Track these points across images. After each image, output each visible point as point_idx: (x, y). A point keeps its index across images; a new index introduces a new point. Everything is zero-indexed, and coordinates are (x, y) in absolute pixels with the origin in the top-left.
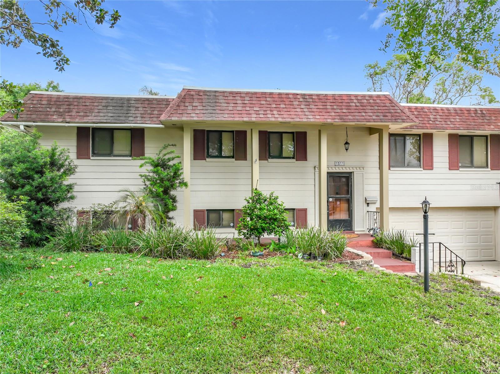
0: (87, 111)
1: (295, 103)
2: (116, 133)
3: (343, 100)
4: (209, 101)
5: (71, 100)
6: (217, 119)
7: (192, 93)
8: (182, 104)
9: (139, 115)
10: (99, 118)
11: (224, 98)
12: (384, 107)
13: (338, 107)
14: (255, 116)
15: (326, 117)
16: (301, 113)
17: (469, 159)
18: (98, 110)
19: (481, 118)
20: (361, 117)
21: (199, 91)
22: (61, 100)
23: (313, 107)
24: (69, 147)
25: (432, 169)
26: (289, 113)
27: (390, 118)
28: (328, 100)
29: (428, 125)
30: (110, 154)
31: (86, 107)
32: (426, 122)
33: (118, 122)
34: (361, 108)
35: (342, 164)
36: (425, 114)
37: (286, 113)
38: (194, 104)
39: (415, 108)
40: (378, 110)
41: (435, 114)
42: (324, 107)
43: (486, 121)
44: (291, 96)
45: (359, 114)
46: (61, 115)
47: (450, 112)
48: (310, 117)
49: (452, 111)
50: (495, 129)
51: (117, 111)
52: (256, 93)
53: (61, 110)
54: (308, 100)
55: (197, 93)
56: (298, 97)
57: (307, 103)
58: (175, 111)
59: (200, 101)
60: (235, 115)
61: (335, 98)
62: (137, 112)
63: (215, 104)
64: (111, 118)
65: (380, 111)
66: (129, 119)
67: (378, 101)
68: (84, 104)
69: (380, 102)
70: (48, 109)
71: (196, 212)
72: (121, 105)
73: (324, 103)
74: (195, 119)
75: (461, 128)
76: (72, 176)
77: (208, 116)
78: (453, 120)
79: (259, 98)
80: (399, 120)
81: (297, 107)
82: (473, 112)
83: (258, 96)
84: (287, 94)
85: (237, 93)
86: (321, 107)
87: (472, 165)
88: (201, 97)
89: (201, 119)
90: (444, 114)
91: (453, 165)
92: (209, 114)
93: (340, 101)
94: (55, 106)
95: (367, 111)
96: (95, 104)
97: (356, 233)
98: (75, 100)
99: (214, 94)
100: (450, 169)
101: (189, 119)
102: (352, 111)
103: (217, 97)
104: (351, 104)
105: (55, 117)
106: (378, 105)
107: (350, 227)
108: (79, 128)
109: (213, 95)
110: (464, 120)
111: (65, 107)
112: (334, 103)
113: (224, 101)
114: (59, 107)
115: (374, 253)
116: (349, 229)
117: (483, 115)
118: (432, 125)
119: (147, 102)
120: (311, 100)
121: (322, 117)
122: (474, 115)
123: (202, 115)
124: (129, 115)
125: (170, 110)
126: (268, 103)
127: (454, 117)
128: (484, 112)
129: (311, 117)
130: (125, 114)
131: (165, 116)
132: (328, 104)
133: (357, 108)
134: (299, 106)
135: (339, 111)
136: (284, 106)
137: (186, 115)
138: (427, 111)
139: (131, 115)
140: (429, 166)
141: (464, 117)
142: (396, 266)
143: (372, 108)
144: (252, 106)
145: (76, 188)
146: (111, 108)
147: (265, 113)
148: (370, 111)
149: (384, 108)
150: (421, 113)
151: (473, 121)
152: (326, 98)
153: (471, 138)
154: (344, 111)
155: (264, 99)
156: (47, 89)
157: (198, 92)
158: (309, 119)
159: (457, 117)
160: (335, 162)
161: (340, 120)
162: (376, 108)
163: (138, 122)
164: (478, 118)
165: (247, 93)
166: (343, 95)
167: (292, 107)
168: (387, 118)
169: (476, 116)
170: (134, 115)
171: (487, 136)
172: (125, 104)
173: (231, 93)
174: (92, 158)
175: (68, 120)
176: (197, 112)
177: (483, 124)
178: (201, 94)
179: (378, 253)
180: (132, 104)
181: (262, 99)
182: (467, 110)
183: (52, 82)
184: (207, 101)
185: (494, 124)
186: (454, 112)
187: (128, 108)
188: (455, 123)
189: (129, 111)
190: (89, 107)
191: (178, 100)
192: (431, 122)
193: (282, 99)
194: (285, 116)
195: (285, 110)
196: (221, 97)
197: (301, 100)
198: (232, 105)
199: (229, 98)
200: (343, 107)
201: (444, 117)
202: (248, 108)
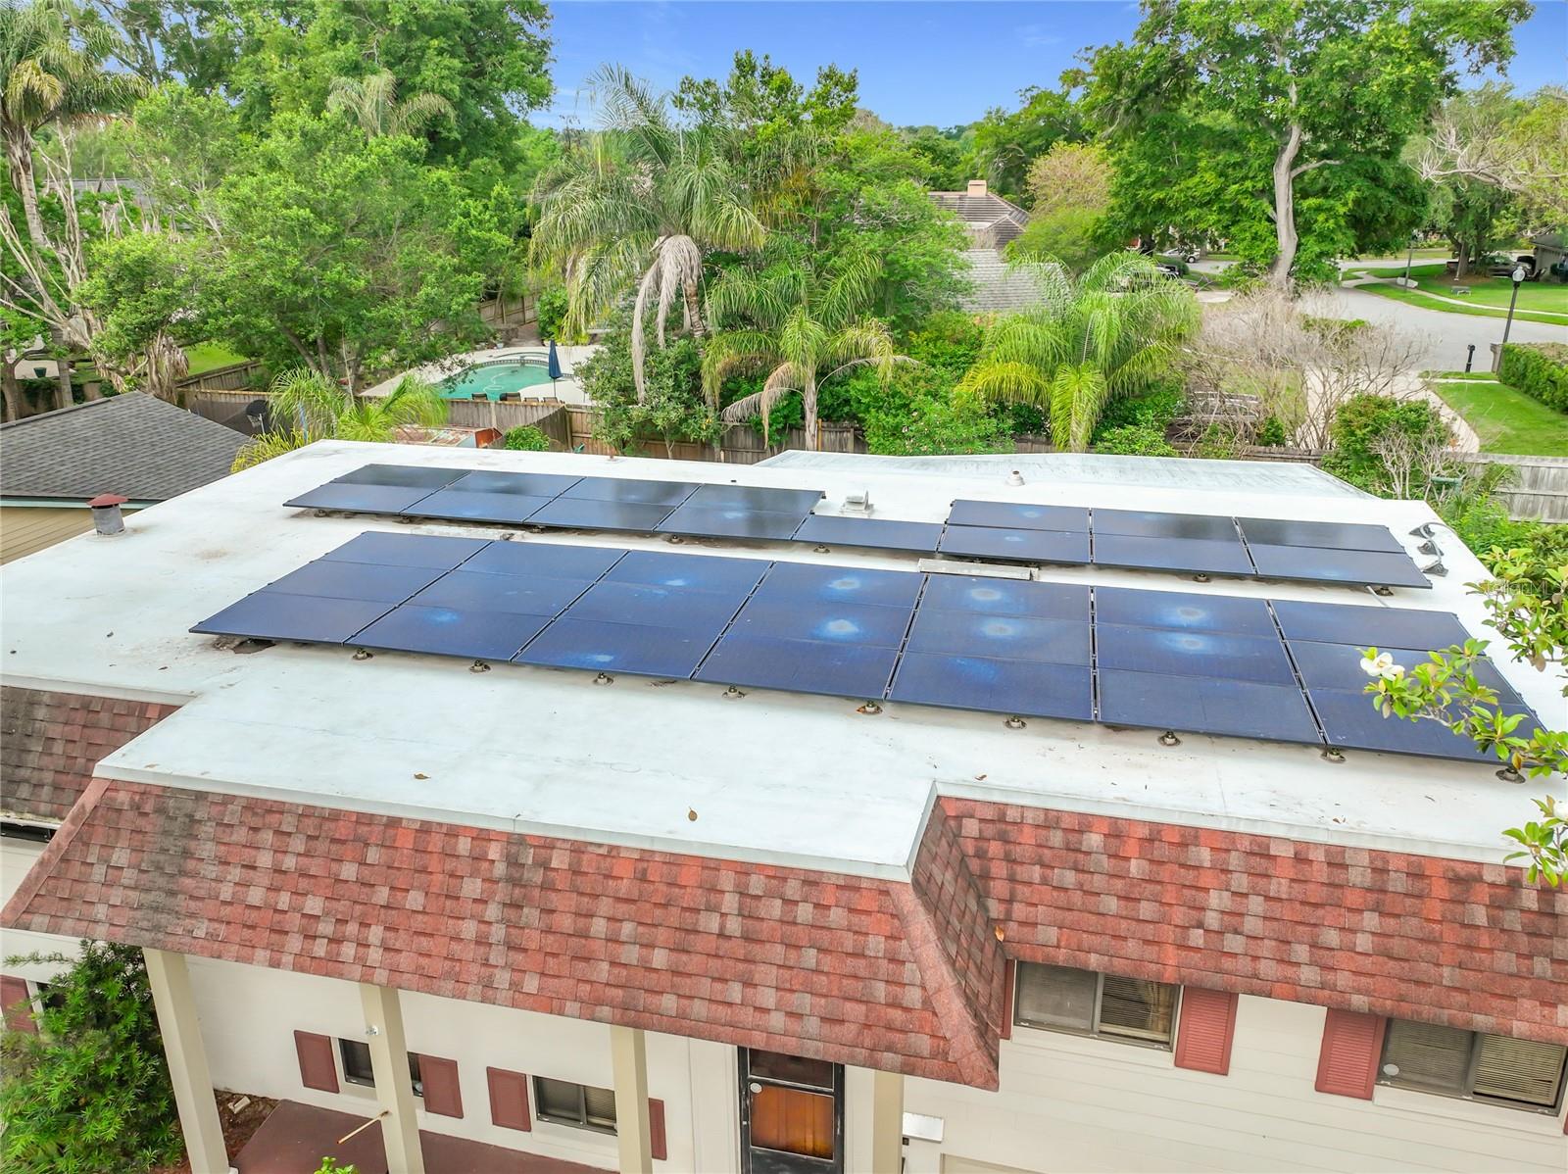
1: (469, 888)
3: (676, 892)
4: (165, 843)
6: (170, 943)
7: (122, 798)
8: (77, 855)
9: (49, 778)
11: (220, 833)
13: (640, 930)
14: (298, 945)
15: (566, 988)
16: (471, 952)
19: (1523, 943)
20: (720, 1007)
21: (148, 792)
23: (535, 917)
25: (1223, 1075)
27: (850, 1033)
28: (610, 883)
29: (1171, 954)
34: (741, 949)
36: (1189, 877)
37: (416, 943)
38: (115, 858)
39: (1147, 832)
40: (815, 977)
41: (1243, 883)
42: (580, 924)
44: (463, 846)
45: (718, 992)
47: (1339, 876)
48: (500, 978)
49: (1354, 878)
52: (335, 816)
54: (526, 875)
55: (136, 798)
56: (493, 851)
57: (517, 894)
58: (51, 884)
59: (137, 841)
60: (232, 933)
61: (644, 874)
62: (45, 761)
63: (181, 861)
65: (822, 983)
66: (18, 794)
67: (835, 917)
69: (845, 924)
73: (586, 899)
77: (145, 926)
78: (1333, 938)
79: (338, 847)
81: (468, 908)
82: (1483, 893)
83: (341, 831)
85: (270, 809)
86: (567, 923)
88: (143, 823)
90: (1296, 891)
92: (149, 917)
93: (662, 893)
95: (759, 974)
99: (189, 807)
100: (1320, 1090)
102: (694, 964)
103: (197, 826)
104: (703, 921)
106: (825, 939)
109: (186, 816)
112: (632, 907)
113: (214, 850)
117: (1546, 925)
118: (1194, 960)
120: (539, 877)
121: (552, 986)
122: (1481, 917)
123: (128, 916)
124: (22, 773)
125: (37, 879)
126: (366, 875)
127: (1349, 920)
129: (507, 976)
131: (15, 908)
132: (604, 906)
134: (480, 908)
135: (635, 954)
136: (419, 901)
137: (79, 909)
138: (1206, 857)
139: (28, 773)
141: (1412, 926)
143: (792, 957)
144: (302, 885)
147: (340, 932)
148: (773, 976)
150: (1166, 873)
151: (1461, 956)
152: (605, 867)
155: (359, 851)
157: (143, 797)
158: (490, 992)
159: (1372, 920)
161: (618, 1015)
162: (811, 958)
163: (42, 808)
164: (1501, 941)
165: (305, 813)
166: (687, 861)
167: (448, 906)
168: (837, 1031)
169: (1492, 925)
170: (35, 777)
172: (18, 723)
173: (250, 807)
176: (117, 896)
178: (149, 805)
180: (37, 725)
181: (349, 850)
182: (1457, 881)
184: (159, 842)
186: (1368, 880)
187: (25, 740)
188: (1340, 960)
189: (23, 755)
191: (69, 834)
192: (1196, 937)
193: (426, 861)
195: (419, 923)
196: (208, 829)
197: (500, 869)
198: (235, 874)
199: (234, 838)
200: (662, 935)
201: (1285, 912)
202: (284, 900)
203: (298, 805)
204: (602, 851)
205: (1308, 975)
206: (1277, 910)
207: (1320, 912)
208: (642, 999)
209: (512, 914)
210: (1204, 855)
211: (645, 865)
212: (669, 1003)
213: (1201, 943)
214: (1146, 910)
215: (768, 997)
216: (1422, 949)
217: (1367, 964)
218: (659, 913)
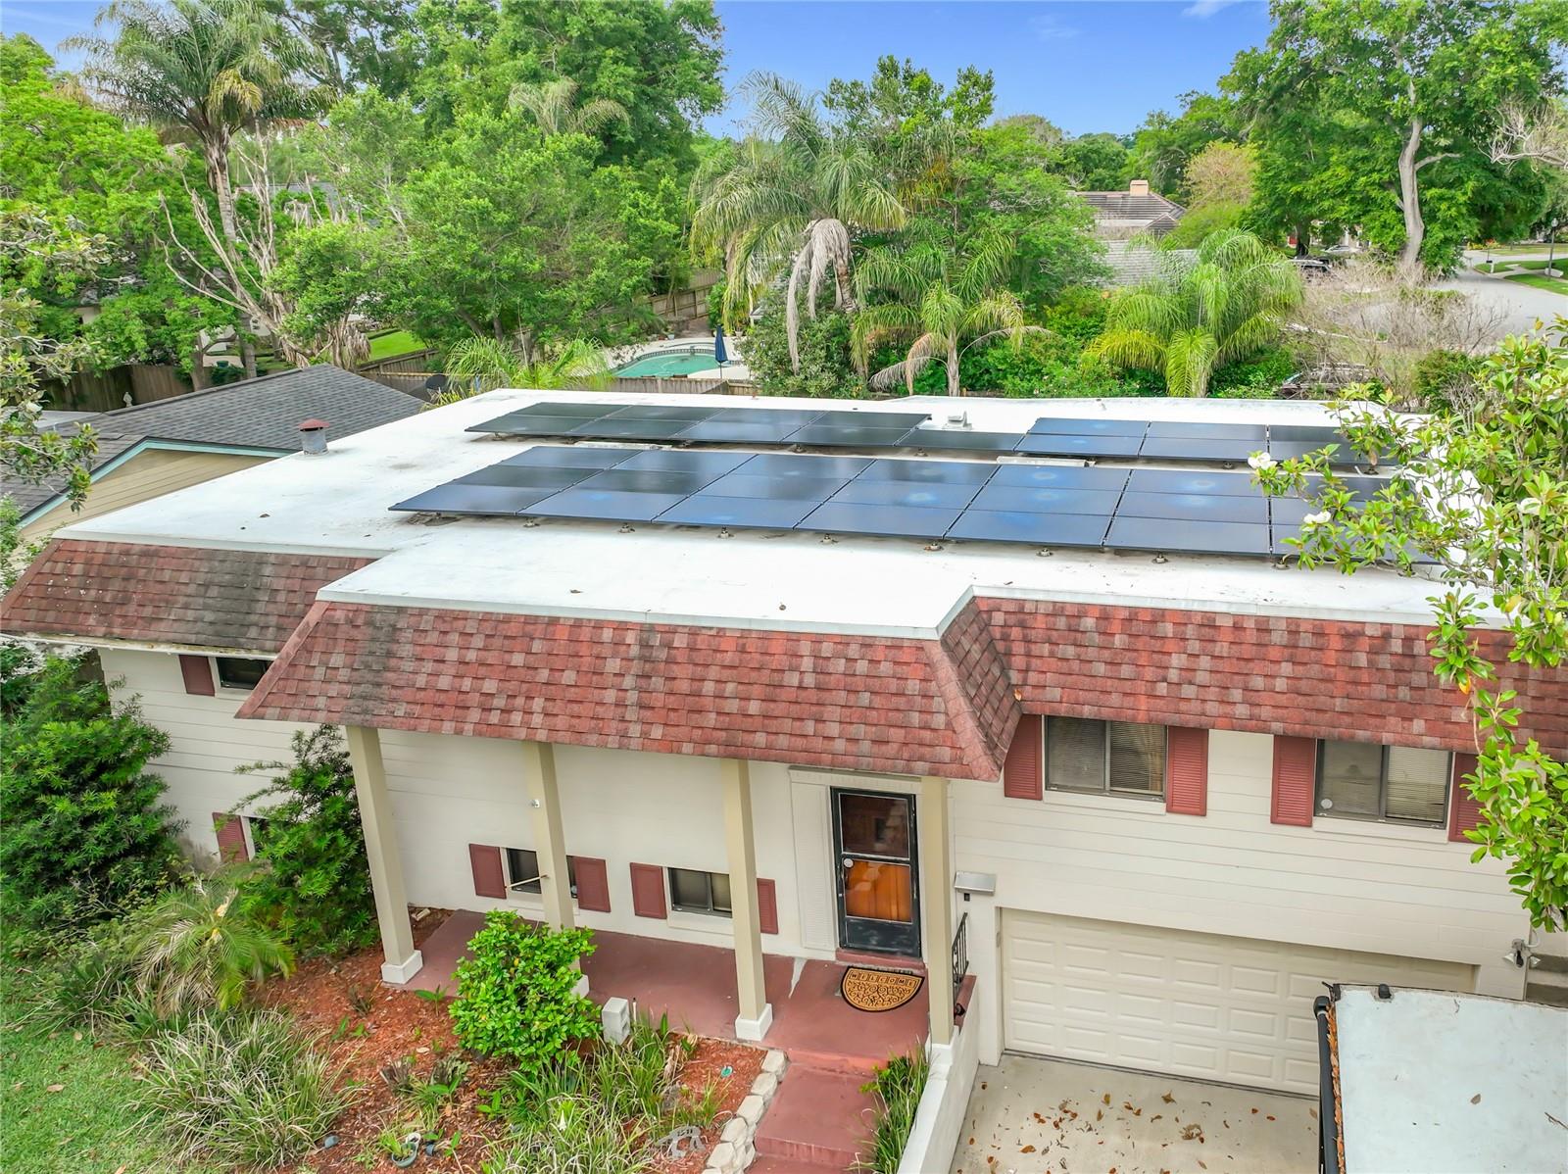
0: (162, 600)
1: (611, 665)
3: (767, 659)
4: (374, 647)
5: (134, 560)
6: (375, 721)
7: (340, 615)
9: (273, 621)
10: (184, 627)
11: (416, 637)
12: (894, 699)
13: (740, 688)
15: (683, 733)
16: (611, 712)
18: (185, 599)
19: (1392, 677)
20: (798, 739)
21: (357, 610)
23: (660, 683)
25: (1203, 815)
28: (718, 656)
29: (1143, 704)
32: (1142, 688)
33: (222, 642)
34: (814, 696)
36: (1157, 645)
37: (569, 709)
38: (333, 661)
39: (1127, 614)
40: (868, 712)
41: (1196, 647)
42: (695, 687)
43: (1403, 693)
44: (606, 635)
45: (797, 728)
46: (105, 611)
48: (633, 729)
49: (1275, 638)
50: (1426, 740)
51: (225, 605)
52: (508, 619)
53: (108, 597)
54: (654, 654)
55: (350, 615)
56: (629, 637)
57: (647, 669)
58: (281, 685)
59: (350, 647)
60: (425, 710)
61: (743, 646)
62: (270, 608)
63: (385, 660)
65: (873, 716)
66: (249, 635)
67: (885, 668)
68: (159, 576)
69: (890, 672)
70: (82, 592)
72: (238, 582)
73: (699, 668)
78: (1259, 683)
79: (510, 642)
81: (610, 681)
82: (1365, 644)
83: (512, 630)
84: (599, 626)
85: (457, 617)
86: (685, 686)
88: (355, 633)
89: (336, 718)
90: (1234, 650)
92: (360, 702)
93: (756, 661)
94: (98, 580)
95: (828, 712)
99: (392, 619)
100: (1276, 822)
102: (779, 710)
103: (398, 633)
104: (787, 678)
105: (93, 619)
106: (876, 685)
109: (390, 625)
110: (1305, 686)
111: (116, 585)
112: (734, 672)
113: (412, 651)
118: (1161, 703)
120: (664, 654)
121: (671, 733)
122: (1363, 661)
123: (342, 704)
124: (252, 618)
126: (531, 661)
127: (1271, 669)
129: (638, 730)
130: (242, 616)
131: (252, 704)
132: (713, 673)
134: (619, 680)
135: (735, 706)
136: (572, 678)
137: (303, 702)
139: (256, 618)
141: (1314, 670)
143: (852, 699)
144: (481, 672)
146: (216, 592)
147: (510, 704)
148: (837, 714)
149: (894, 702)
150: (1141, 643)
151: (1348, 689)
152: (714, 643)
154: (753, 707)
155: (525, 644)
157: (353, 613)
158: (626, 740)
159: (1287, 668)
161: (722, 750)
162: (866, 699)
163: (268, 645)
165: (484, 619)
166: (776, 636)
167: (594, 680)
169: (1371, 666)
170: (262, 621)
172: (249, 579)
173: (441, 616)
174: (218, 693)
175: (117, 631)
176: (334, 690)
177: (1384, 707)
178: (360, 619)
181: (518, 644)
182: (1347, 636)
184: (368, 647)
186: (1285, 639)
187: (254, 592)
188: (1264, 698)
189: (253, 604)
190: (169, 588)
191: (296, 645)
192: (1162, 688)
193: (579, 648)
195: (572, 693)
196: (409, 634)
197: (635, 651)
198: (429, 667)
199: (428, 640)
200: (756, 690)
201: (1227, 666)
202: (467, 684)
203: (478, 613)
204: (713, 632)
205: (1242, 710)
206: (1221, 665)
207: (1251, 665)
208: (741, 737)
209: (643, 683)
210: (1168, 629)
211: (745, 640)
212: (760, 739)
213: (1164, 692)
214: (1126, 671)
215: (833, 729)
216: (1322, 686)
217: (1283, 700)
218: (754, 675)
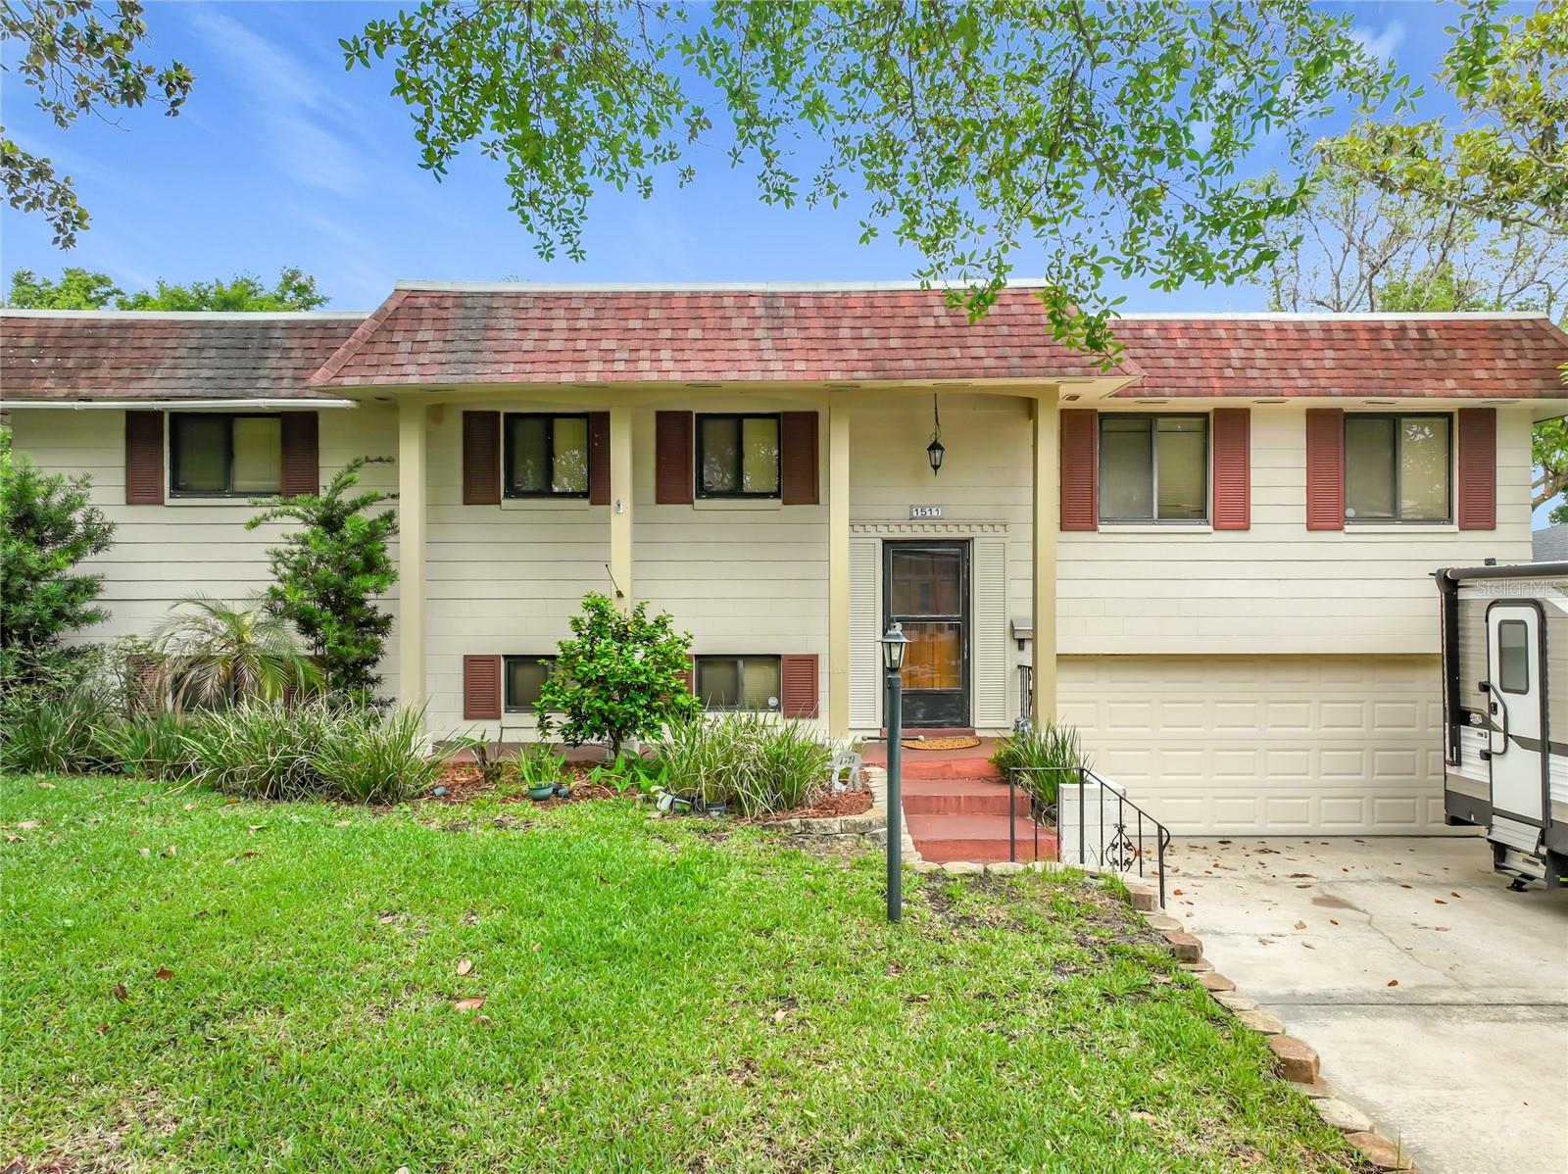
0: (143, 363)
1: (737, 323)
2: (242, 429)
3: (898, 310)
4: (467, 323)
5: (103, 332)
6: (480, 379)
7: (421, 301)
8: (384, 337)
9: (288, 373)
10: (173, 383)
11: (516, 313)
12: (1031, 328)
13: (876, 331)
14: (599, 366)
15: (826, 365)
16: (747, 355)
17: (1386, 496)
18: (174, 361)
19: (1417, 354)
20: (947, 362)
21: (443, 296)
22: (74, 333)
23: (794, 333)
24: (90, 471)
25: (1247, 529)
26: (708, 355)
27: (1042, 362)
28: (847, 311)
29: (1216, 383)
30: (224, 487)
31: (143, 352)
32: (1212, 372)
33: (225, 393)
34: (953, 332)
35: (935, 513)
36: (1216, 344)
37: (700, 355)
38: (420, 336)
39: (1183, 325)
40: (1010, 339)
41: (1249, 344)
42: (830, 333)
43: (1430, 363)
44: (728, 302)
45: (943, 353)
46: (66, 376)
47: (1305, 335)
48: (772, 366)
49: (1314, 335)
50: (1460, 392)
51: (227, 363)
52: (617, 296)
53: (70, 364)
54: (782, 313)
55: (436, 300)
56: (753, 302)
57: (777, 323)
58: (358, 358)
59: (440, 325)
60: (537, 367)
61: (872, 303)
62: (283, 363)
63: (483, 332)
64: (209, 384)
65: (1015, 341)
66: (258, 386)
67: (1015, 309)
68: (137, 343)
69: (1023, 312)
70: (33, 361)
71: (470, 661)
72: (240, 344)
73: (831, 320)
74: (413, 380)
75: (1334, 390)
76: (102, 555)
77: (454, 372)
78: (1310, 364)
79: (623, 312)
80: (1072, 370)
81: (739, 334)
82: (1387, 334)
83: (624, 303)
84: (718, 296)
85: (558, 297)
86: (820, 333)
87: (1395, 515)
88: (444, 314)
89: (432, 380)
90: (1282, 344)
91: (1324, 514)
92: (458, 365)
93: (888, 312)
94: (55, 350)
95: (970, 342)
96: (170, 343)
97: (979, 734)
98: (116, 332)
99: (486, 301)
100: (1310, 528)
101: (394, 380)
102: (921, 343)
103: (495, 311)
104: (922, 322)
105: (48, 384)
106: (1012, 320)
107: (960, 715)
108: (131, 415)
109: (484, 306)
110: (1349, 363)
111: (81, 353)
112: (867, 321)
113: (513, 323)
114: (64, 352)
115: (970, 798)
116: (958, 721)
117: (1426, 345)
118: (1231, 383)
119: (318, 333)
120: (792, 312)
121: (815, 366)
122: (1390, 345)
123: (437, 369)
124: (261, 372)
125: (344, 356)
126: (650, 324)
127: (1317, 355)
128: (1432, 334)
129: (779, 365)
130: (247, 371)
131: (324, 375)
132: (846, 322)
133: (941, 332)
134: (749, 333)
135: (876, 343)
136: (698, 334)
137: (388, 370)
138: (1223, 334)
139: (267, 372)
140: (1237, 518)
141: (1353, 353)
142: (994, 841)
143: (991, 331)
144: (596, 335)
145: (110, 590)
146: (213, 353)
147: (634, 356)
148: (980, 341)
149: (1032, 330)
150: (1201, 344)
151: (1385, 364)
152: (842, 303)
153: (1394, 421)
154: (893, 343)
155: (641, 313)
156: (279, 294)
157: (439, 299)
158: (768, 374)
159: (1330, 353)
160: (911, 506)
161: (871, 374)
162: (1005, 330)
163: (283, 392)
164: (1405, 354)
165: (591, 297)
166: (902, 294)
167: (723, 334)
168: (1033, 362)
169: (1397, 348)
170: (274, 374)
171: (1449, 415)
172: (254, 341)
173: (541, 297)
174: (168, 501)
175: (84, 391)
176: (425, 358)
177: (1418, 374)
178: (448, 303)
179: (984, 800)
180: (274, 341)
181: (633, 313)
182: (1371, 330)
183: (295, 274)
184: (461, 323)
185: (1459, 374)
186: (1322, 335)
187: (262, 351)
188: (1318, 373)
189: (261, 361)
190: (151, 353)
191: (373, 326)
192: (1229, 372)
193: (699, 312)
194: (692, 365)
195: (700, 345)
196: (507, 312)
197: (760, 311)
198: (534, 335)
200: (893, 332)
201: (1279, 355)
202: (581, 344)
204: (839, 295)
206: (1273, 355)
207: (1300, 353)
208: (888, 365)
211: (871, 298)
212: (909, 364)
213: (1232, 375)
214: (1194, 363)
215: (979, 352)
216: (1363, 364)
217: (1334, 373)
218: (887, 323)
